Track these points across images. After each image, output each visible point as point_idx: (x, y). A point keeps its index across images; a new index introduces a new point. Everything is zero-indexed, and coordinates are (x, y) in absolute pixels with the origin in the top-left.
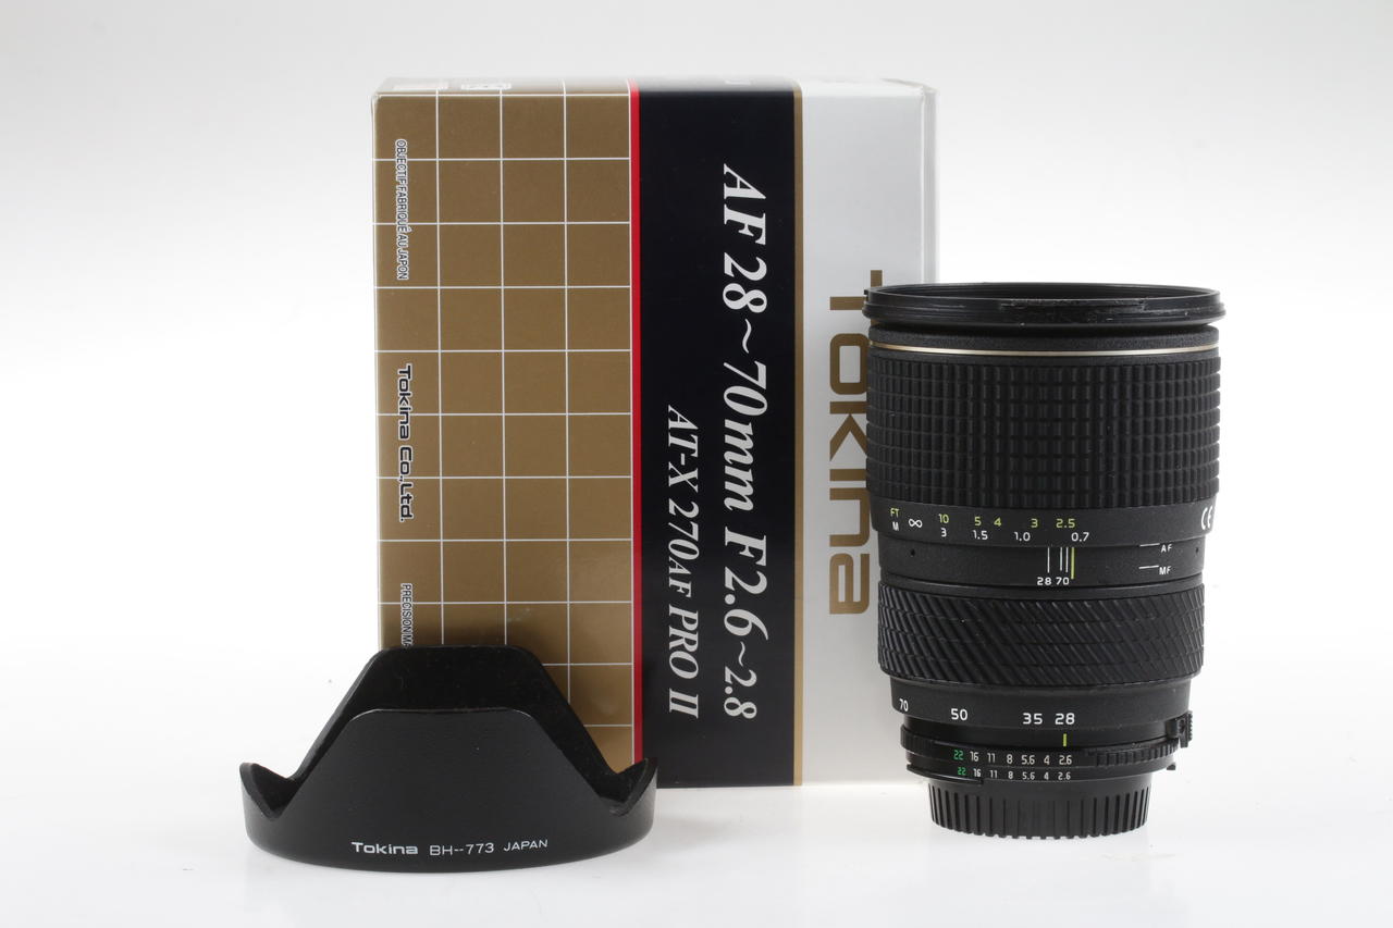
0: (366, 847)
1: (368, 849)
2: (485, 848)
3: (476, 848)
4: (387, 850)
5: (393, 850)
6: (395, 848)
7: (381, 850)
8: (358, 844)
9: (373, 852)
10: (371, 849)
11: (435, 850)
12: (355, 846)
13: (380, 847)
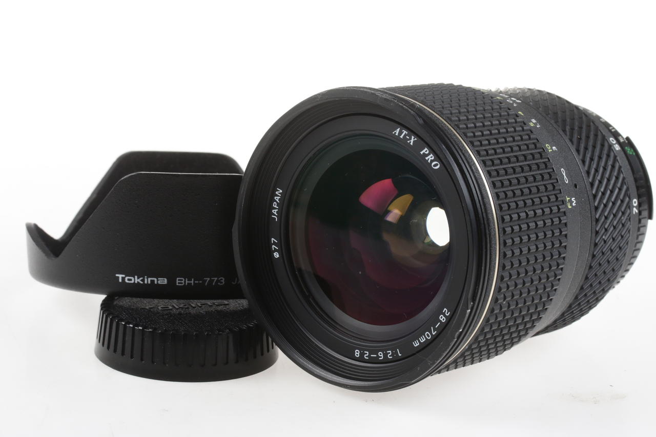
0: (127, 278)
1: (129, 280)
2: (218, 281)
3: (211, 281)
4: (143, 280)
5: (148, 281)
6: (149, 279)
7: (139, 280)
8: (120, 276)
9: (132, 282)
10: (131, 280)
11: (180, 281)
12: (118, 277)
13: (138, 278)
